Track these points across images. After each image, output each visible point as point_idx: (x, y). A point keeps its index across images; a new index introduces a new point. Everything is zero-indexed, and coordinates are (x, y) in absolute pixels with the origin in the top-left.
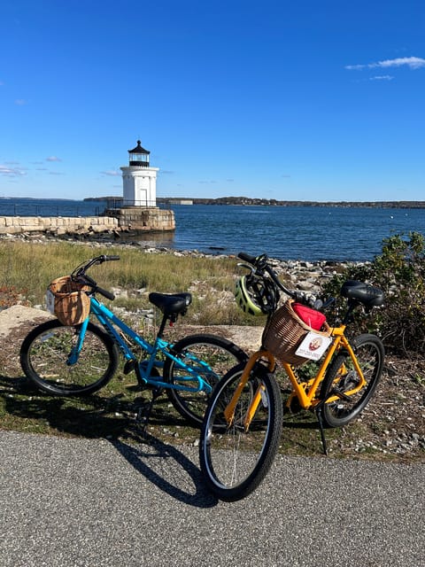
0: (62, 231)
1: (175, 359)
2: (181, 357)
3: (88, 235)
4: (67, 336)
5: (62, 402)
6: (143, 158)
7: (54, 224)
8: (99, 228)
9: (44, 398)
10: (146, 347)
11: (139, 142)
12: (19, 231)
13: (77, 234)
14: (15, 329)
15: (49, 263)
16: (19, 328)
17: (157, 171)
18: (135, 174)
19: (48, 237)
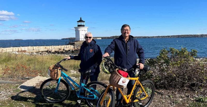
0: (53, 51)
1: (87, 89)
2: (89, 89)
3: (63, 52)
4: (54, 85)
5: (53, 105)
6: (82, 24)
7: (50, 48)
8: (67, 49)
9: (47, 104)
10: (78, 86)
11: (81, 18)
12: (38, 51)
13: (59, 52)
14: (37, 84)
15: (49, 62)
16: (39, 83)
17: (88, 28)
18: (80, 29)
19: (48, 53)
